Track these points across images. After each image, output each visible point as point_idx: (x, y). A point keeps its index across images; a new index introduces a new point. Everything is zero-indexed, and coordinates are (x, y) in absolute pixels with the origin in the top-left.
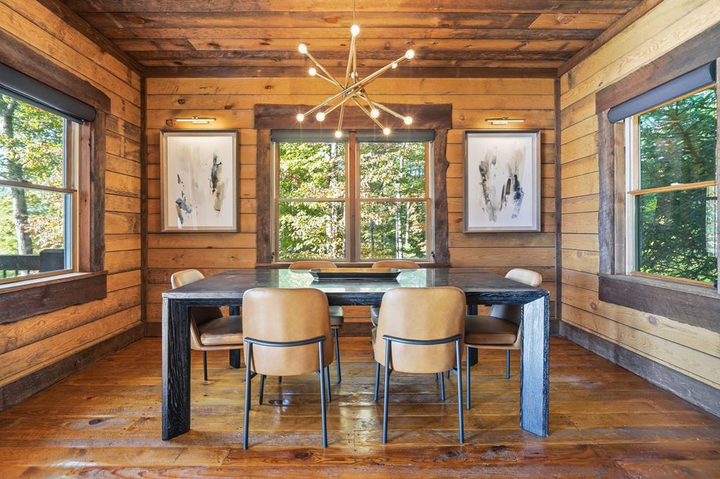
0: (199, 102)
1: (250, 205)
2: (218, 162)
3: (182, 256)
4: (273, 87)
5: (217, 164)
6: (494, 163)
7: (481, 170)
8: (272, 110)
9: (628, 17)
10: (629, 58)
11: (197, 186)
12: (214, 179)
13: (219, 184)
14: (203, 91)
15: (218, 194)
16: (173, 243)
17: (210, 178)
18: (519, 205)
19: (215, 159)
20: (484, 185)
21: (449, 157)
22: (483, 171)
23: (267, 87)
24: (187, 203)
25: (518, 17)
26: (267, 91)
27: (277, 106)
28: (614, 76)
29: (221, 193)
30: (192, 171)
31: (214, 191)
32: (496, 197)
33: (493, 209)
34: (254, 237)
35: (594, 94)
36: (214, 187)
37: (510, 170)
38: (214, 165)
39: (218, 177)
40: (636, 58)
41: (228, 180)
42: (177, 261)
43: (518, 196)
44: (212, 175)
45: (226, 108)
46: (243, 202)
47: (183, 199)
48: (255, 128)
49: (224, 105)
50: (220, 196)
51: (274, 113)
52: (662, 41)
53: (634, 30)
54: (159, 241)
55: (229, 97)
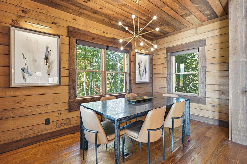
0: (37, 16)
1: (65, 73)
2: (49, 50)
3: (24, 100)
4: (77, 20)
5: (48, 51)
6: (141, 63)
7: (139, 64)
8: (77, 30)
9: (176, 32)
10: (176, 42)
11: (36, 61)
12: (47, 58)
13: (49, 61)
14: (38, 10)
15: (49, 66)
16: (18, 93)
17: (44, 58)
18: (146, 75)
19: (47, 48)
20: (139, 69)
21: (132, 60)
22: (139, 65)
23: (74, 19)
24: (29, 70)
25: (161, 24)
26: (73, 21)
27: (79, 29)
28: (171, 45)
29: (51, 66)
30: (33, 53)
31: (46, 64)
32: (142, 73)
33: (141, 76)
34: (67, 88)
35: (165, 48)
36: (47, 62)
37: (144, 65)
38: (47, 51)
39: (49, 57)
40: (178, 42)
41: (54, 60)
42: (20, 104)
43: (146, 73)
44: (45, 56)
45: (53, 23)
46: (62, 71)
47: (26, 68)
48: (68, 36)
49: (52, 21)
50: (50, 67)
51: (77, 32)
52: (185, 40)
53: (177, 35)
54: (6, 92)
55: (55, 18)
